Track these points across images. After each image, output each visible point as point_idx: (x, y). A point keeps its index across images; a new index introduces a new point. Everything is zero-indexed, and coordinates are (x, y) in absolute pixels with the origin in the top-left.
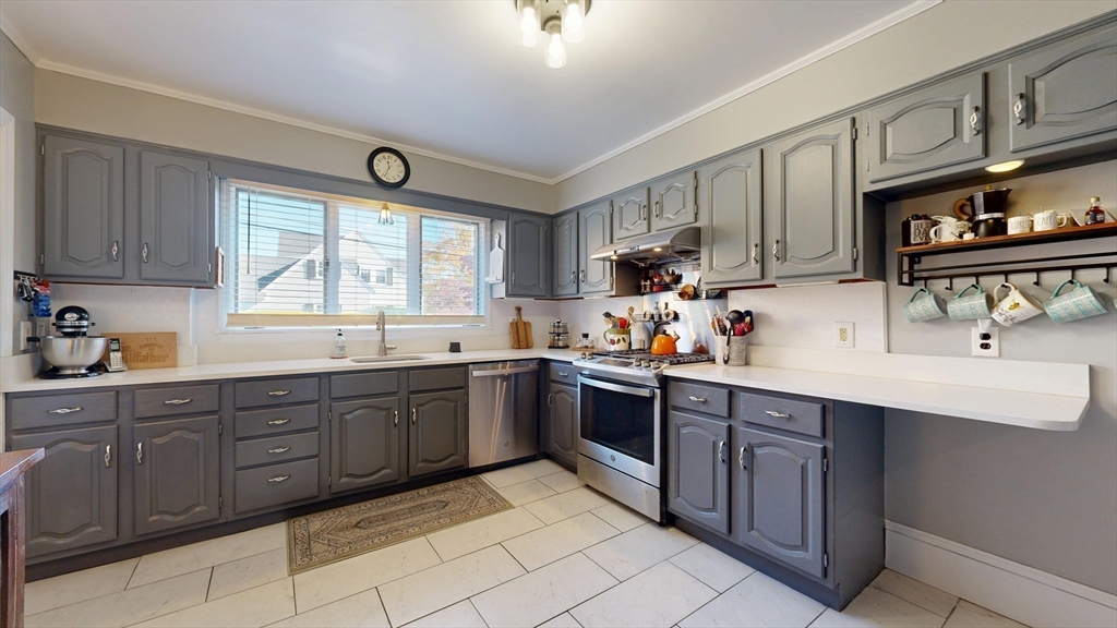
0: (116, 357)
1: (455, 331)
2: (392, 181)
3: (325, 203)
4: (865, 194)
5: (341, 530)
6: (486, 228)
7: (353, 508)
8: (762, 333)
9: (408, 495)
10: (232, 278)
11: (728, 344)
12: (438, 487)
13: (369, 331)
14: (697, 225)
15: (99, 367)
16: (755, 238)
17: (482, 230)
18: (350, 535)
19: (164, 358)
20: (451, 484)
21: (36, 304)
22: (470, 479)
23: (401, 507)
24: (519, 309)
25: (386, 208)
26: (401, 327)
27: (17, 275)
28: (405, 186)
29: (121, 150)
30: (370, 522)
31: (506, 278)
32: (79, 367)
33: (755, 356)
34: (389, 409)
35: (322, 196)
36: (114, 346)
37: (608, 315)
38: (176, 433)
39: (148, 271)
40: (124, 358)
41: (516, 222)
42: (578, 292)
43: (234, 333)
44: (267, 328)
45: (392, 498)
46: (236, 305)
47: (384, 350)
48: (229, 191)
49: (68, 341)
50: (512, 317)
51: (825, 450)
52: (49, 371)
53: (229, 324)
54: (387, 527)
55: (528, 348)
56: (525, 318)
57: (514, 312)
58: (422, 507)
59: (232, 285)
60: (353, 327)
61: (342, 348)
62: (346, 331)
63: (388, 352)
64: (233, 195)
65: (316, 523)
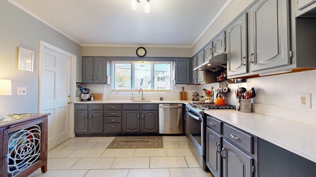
0: (92, 98)
1: (162, 94)
2: (142, 55)
3: (131, 63)
4: (296, 18)
5: (122, 142)
6: (172, 64)
7: (129, 137)
8: (261, 98)
9: (142, 137)
10: (113, 82)
11: (239, 102)
12: (150, 137)
13: (137, 94)
14: (226, 53)
15: (89, 100)
16: (244, 55)
17: (171, 65)
18: (123, 143)
19: (100, 98)
20: (154, 137)
21: (81, 88)
22: (159, 137)
23: (138, 140)
24: (183, 88)
25: (143, 62)
26: (147, 93)
27: (77, 83)
28: (146, 56)
29: (92, 58)
30: (129, 141)
31: (175, 79)
32: (85, 99)
33: (257, 108)
34: (137, 114)
35: (130, 62)
36: (92, 96)
37: (205, 90)
38: (96, 114)
39: (97, 81)
40: (94, 98)
41: (178, 62)
42: (197, 82)
43: (113, 94)
44: (120, 93)
45: (138, 137)
46: (114, 88)
47: (143, 99)
48: (112, 64)
49: (84, 95)
50: (181, 90)
51: (253, 161)
52: (82, 100)
53: (112, 92)
54: (131, 144)
55: (185, 100)
56: (185, 91)
57: (182, 89)
58: (142, 141)
59: (113, 83)
60: (136, 93)
61: (133, 98)
62: (134, 94)
63: (144, 99)
64: (113, 64)
65: (120, 138)
